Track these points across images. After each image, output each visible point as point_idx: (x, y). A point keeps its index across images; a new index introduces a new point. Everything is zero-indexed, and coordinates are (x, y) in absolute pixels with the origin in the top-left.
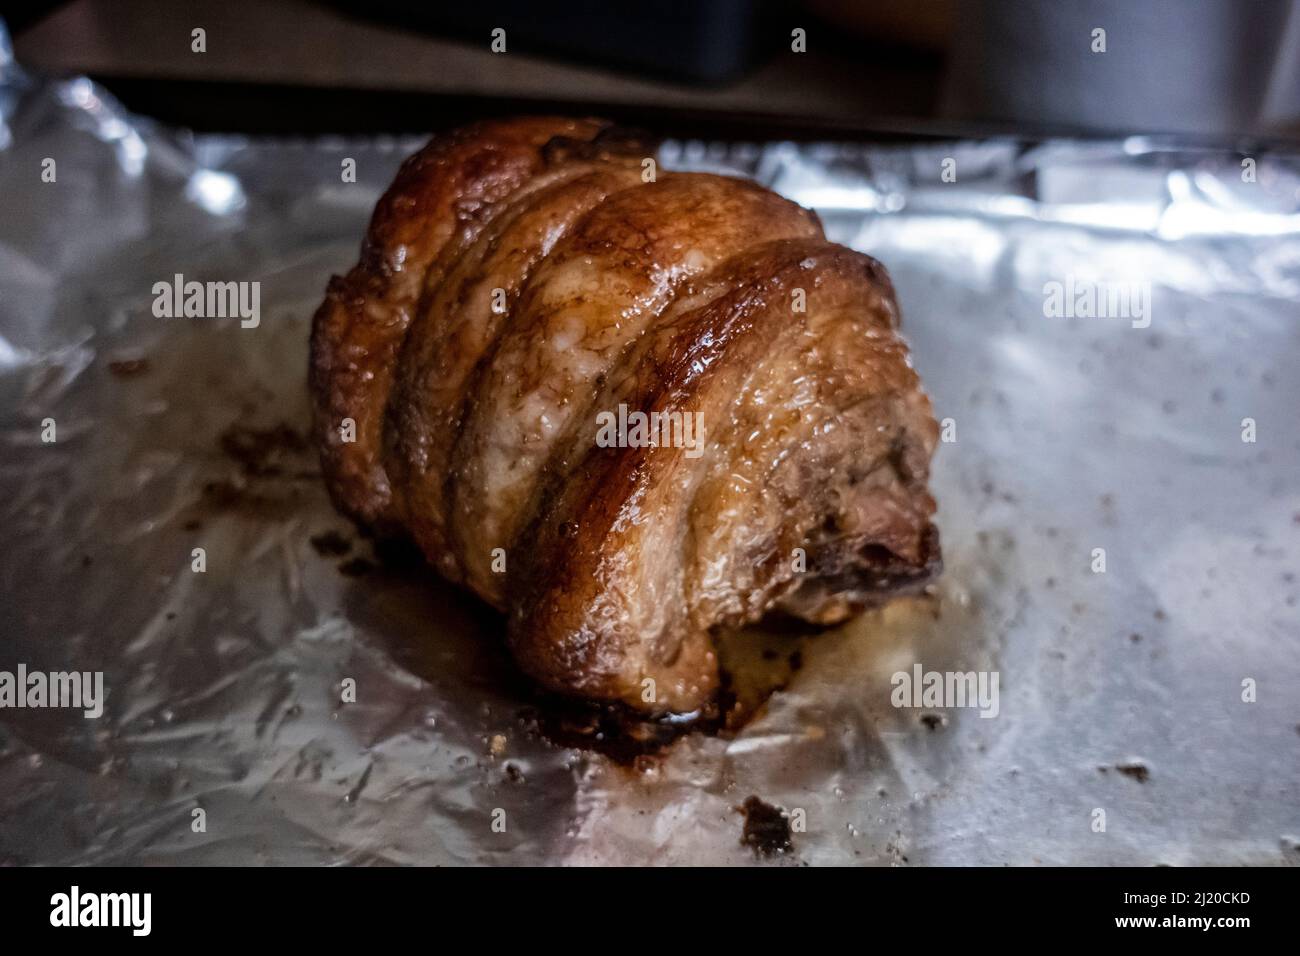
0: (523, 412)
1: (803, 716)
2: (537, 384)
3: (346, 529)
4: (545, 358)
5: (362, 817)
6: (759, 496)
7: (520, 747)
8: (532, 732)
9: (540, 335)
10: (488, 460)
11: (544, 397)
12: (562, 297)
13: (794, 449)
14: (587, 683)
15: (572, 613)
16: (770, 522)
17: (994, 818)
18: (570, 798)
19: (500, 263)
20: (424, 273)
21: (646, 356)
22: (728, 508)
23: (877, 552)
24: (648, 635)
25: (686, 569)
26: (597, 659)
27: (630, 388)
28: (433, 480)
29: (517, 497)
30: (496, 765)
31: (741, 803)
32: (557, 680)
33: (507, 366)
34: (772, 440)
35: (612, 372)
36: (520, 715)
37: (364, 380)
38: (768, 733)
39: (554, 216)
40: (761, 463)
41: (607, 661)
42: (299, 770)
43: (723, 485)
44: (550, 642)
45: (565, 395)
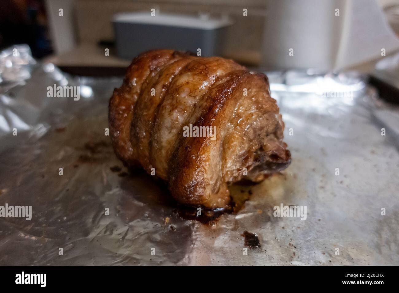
0: (172, 116)
1: (255, 207)
2: (176, 108)
3: (120, 164)
4: (178, 100)
5: (126, 245)
6: (243, 139)
7: (174, 221)
8: (177, 216)
9: (177, 94)
10: (162, 132)
11: (178, 111)
12: (182, 83)
13: (251, 124)
14: (194, 199)
15: (190, 175)
16: (246, 146)
17: (318, 233)
18: (190, 235)
19: (163, 78)
20: (141, 85)
21: (209, 96)
22: (235, 142)
23: (275, 156)
24: (212, 182)
25: (222, 162)
26: (197, 190)
27: (204, 106)
28: (145, 141)
29: (171, 142)
30: (168, 226)
31: (242, 233)
32: (184, 198)
33: (167, 103)
34: (246, 122)
35: (198, 102)
36: (173, 211)
37: (125, 116)
38: (246, 212)
39: (178, 65)
40: (243, 128)
41: (200, 191)
42: (105, 232)
43: (232, 135)
44: (183, 186)
45: (185, 110)
